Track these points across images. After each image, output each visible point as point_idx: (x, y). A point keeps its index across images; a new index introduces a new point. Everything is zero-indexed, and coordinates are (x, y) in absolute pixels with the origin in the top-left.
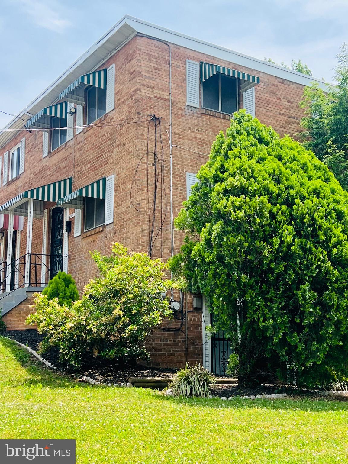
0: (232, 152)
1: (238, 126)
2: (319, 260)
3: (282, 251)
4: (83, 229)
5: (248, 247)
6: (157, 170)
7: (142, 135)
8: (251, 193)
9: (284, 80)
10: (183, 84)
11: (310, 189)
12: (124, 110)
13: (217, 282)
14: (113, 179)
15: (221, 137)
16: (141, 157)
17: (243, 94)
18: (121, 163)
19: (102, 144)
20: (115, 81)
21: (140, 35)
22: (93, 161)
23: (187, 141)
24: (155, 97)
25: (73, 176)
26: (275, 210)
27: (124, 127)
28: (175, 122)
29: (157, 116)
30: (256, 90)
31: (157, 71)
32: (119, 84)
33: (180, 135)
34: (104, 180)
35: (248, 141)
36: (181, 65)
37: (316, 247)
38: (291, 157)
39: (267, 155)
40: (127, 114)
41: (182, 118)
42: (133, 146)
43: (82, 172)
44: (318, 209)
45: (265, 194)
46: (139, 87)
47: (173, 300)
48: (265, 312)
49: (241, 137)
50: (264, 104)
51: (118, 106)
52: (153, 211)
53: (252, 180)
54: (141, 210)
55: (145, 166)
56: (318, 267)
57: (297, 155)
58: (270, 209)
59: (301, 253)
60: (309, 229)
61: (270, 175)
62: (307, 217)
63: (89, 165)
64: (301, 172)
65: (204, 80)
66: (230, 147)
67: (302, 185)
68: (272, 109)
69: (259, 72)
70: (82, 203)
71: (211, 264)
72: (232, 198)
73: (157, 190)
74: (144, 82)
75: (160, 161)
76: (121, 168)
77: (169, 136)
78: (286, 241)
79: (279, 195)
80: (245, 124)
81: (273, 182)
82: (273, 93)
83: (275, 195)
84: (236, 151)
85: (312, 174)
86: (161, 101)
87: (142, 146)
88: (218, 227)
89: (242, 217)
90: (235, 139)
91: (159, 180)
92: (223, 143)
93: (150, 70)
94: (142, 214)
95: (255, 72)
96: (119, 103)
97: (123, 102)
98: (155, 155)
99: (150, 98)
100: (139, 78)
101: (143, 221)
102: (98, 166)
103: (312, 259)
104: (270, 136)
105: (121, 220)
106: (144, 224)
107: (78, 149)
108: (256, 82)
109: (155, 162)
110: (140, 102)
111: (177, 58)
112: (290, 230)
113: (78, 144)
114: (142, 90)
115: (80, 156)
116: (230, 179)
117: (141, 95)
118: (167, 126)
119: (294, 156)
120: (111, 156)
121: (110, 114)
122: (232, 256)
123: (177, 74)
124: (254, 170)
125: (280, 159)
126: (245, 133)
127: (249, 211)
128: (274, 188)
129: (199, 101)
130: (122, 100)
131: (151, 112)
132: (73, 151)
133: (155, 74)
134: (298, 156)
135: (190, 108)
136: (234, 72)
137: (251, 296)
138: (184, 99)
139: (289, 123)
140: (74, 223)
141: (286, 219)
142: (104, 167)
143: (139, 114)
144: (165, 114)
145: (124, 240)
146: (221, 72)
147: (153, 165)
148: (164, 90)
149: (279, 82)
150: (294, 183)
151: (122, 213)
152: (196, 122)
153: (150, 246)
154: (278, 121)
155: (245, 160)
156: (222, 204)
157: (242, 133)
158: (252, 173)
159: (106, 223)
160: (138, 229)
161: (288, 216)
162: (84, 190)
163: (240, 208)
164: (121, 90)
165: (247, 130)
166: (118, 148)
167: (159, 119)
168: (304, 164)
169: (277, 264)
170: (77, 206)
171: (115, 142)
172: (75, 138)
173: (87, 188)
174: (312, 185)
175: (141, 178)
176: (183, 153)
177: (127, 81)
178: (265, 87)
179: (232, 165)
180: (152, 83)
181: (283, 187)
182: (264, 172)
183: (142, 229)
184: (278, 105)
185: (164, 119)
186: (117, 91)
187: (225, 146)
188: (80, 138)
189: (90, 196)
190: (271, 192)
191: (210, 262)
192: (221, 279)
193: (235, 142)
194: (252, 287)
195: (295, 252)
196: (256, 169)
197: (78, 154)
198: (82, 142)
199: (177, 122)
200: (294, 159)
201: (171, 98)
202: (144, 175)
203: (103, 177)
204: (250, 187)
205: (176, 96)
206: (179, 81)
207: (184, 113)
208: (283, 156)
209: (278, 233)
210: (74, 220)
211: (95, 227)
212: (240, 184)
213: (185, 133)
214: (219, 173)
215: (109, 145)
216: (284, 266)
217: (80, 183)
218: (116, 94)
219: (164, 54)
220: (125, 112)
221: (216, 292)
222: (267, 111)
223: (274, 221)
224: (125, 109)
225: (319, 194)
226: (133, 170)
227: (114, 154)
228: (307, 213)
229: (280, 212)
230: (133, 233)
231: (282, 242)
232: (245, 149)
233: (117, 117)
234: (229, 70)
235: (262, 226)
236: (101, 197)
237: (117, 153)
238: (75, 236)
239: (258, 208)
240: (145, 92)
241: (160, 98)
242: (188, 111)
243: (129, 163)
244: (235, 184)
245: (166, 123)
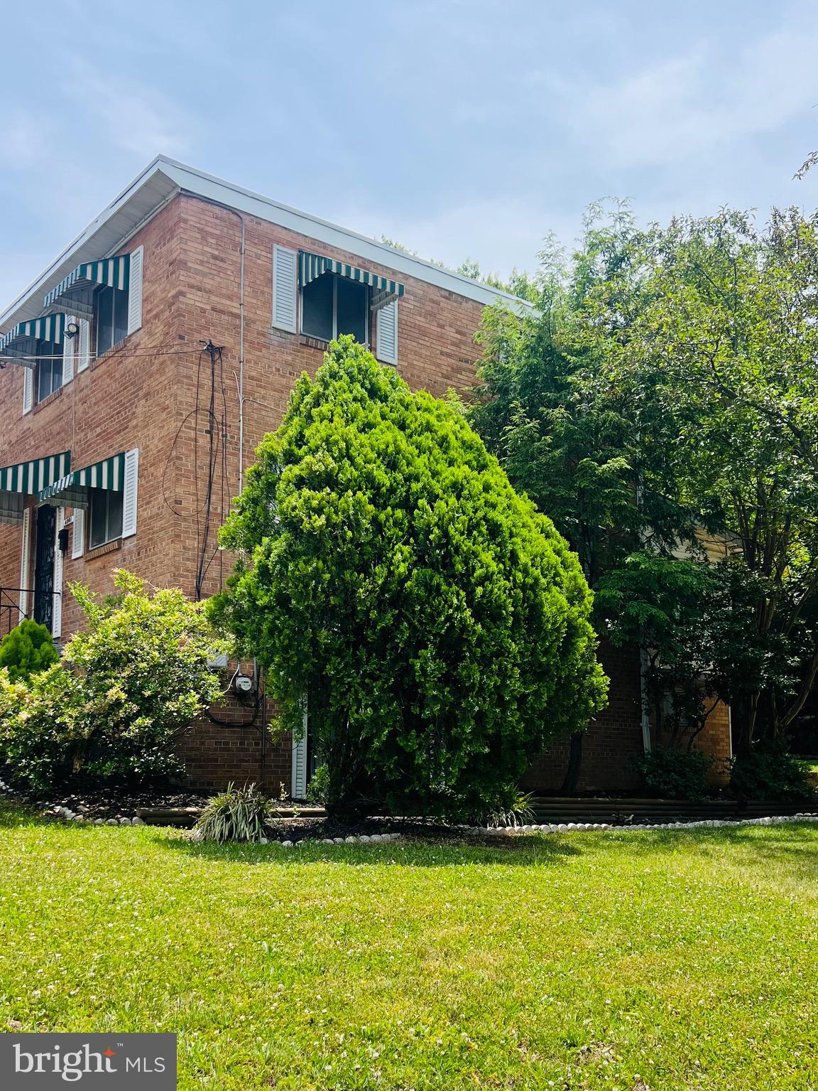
0: (318, 409)
1: (336, 366)
2: (450, 607)
3: (390, 590)
4: (87, 546)
5: (331, 581)
6: (215, 442)
7: (187, 377)
8: (342, 484)
9: (451, 293)
10: (266, 289)
11: (447, 481)
12: (156, 331)
13: (275, 643)
14: (137, 456)
15: (305, 382)
16: (184, 418)
17: (376, 314)
18: (152, 426)
19: (120, 392)
20: (144, 276)
21: (187, 194)
22: (104, 422)
23: (272, 393)
24: (214, 309)
25: (72, 450)
26: (382, 517)
27: (156, 362)
28: (250, 357)
29: (216, 344)
30: (401, 308)
31: (218, 262)
32: (149, 282)
33: (260, 380)
34: (122, 456)
35: (351, 392)
36: (264, 253)
37: (449, 585)
38: (422, 424)
39: (379, 419)
40: (162, 338)
41: (264, 350)
42: (171, 396)
43: (86, 442)
44: (458, 517)
45: (366, 488)
46: (182, 289)
47: (240, 674)
48: (360, 696)
49: (337, 384)
50: (416, 335)
51: (147, 323)
52: (205, 516)
53: (346, 462)
54: (183, 513)
55: (192, 434)
56: (449, 618)
57: (433, 420)
58: (372, 514)
59: (422, 593)
60: (438, 551)
61: (379, 455)
62: (436, 530)
63: (98, 430)
64: (437, 451)
65: (304, 285)
66: (318, 400)
67: (435, 474)
68: (428, 344)
69: (407, 277)
70: (85, 499)
71: (266, 611)
72: (306, 492)
73: (215, 479)
74: (192, 281)
75: (220, 427)
76: (151, 436)
77: (239, 381)
78: (396, 572)
79: (392, 490)
80: (348, 362)
81: (383, 467)
82: (431, 316)
83: (384, 489)
84: (325, 408)
85: (456, 455)
86: (224, 317)
87: (187, 397)
88: (279, 546)
89: (321, 527)
90: (326, 386)
91: (219, 460)
92: (307, 393)
93: (205, 260)
94: (185, 520)
95: (400, 276)
96: (148, 316)
97: (156, 316)
98: (212, 414)
99: (203, 311)
100: (182, 272)
101: (187, 532)
102: (114, 431)
103: (440, 604)
104: (390, 386)
105: (149, 529)
106: (188, 538)
107: (81, 400)
108: (397, 292)
109: (212, 427)
110: (184, 316)
111: (256, 241)
112: (406, 553)
113: (81, 391)
114: (188, 296)
115: (83, 413)
116: (308, 459)
117: (187, 305)
118: (235, 363)
119: (428, 423)
120: (134, 413)
121: (133, 338)
122: (301, 597)
123: (254, 270)
124: (352, 445)
125: (402, 427)
126: (346, 377)
127: (334, 516)
128: (383, 477)
129: (294, 320)
130: (154, 312)
131: (205, 336)
132: (73, 404)
133: (213, 267)
134: (436, 423)
135: (278, 334)
136: (357, 272)
137: (335, 669)
138: (268, 315)
139: (458, 370)
140: (72, 533)
141: (401, 533)
142: (122, 433)
143: (182, 338)
144: (232, 341)
145: (153, 565)
146: (334, 270)
147: (207, 432)
148: (229, 298)
149: (442, 296)
150: (421, 471)
151: (151, 518)
152: (289, 358)
153: (200, 578)
154: (438, 365)
155: (339, 426)
156: (289, 503)
157: (341, 378)
158: (348, 448)
159: (124, 535)
160: (178, 546)
161: (406, 529)
162: (83, 475)
163: (319, 511)
164: (153, 294)
165: (351, 372)
166: (147, 400)
167: (220, 350)
168: (443, 437)
169: (382, 612)
170: (77, 503)
171: (141, 389)
172: (76, 381)
173: (88, 470)
174: (450, 474)
175: (183, 454)
176: (264, 413)
177: (163, 277)
178: (418, 305)
179: (316, 433)
180: (208, 283)
181: (400, 477)
182: (368, 449)
183: (184, 547)
184: (440, 337)
185: (230, 350)
186: (145, 295)
187: (308, 399)
188: (85, 380)
189: (94, 485)
190: (379, 484)
191: (265, 607)
192: (282, 638)
193: (327, 392)
194: (339, 653)
195: (411, 592)
196: (356, 443)
197: (80, 408)
198: (87, 386)
199: (255, 358)
200: (428, 428)
201: (242, 312)
202: (191, 450)
203: (121, 452)
204: (340, 475)
205: (253, 310)
206: (258, 282)
207: (268, 341)
208: (408, 422)
209: (387, 557)
210: (72, 529)
211: (106, 542)
212: (323, 468)
213: (269, 377)
214: (294, 447)
215: (132, 394)
216: (393, 616)
217: (83, 461)
218: (145, 300)
219: (231, 232)
220: (158, 335)
221: (273, 661)
222: (420, 346)
223: (380, 536)
224: (159, 328)
225: (462, 490)
226: (170, 440)
227: (139, 410)
228: (437, 524)
229: (391, 521)
230: (167, 555)
231: (391, 573)
232: (342, 405)
233: (146, 342)
234: (348, 269)
235: (358, 545)
236: (116, 488)
237: (144, 409)
238: (73, 558)
239: (351, 512)
240: (194, 299)
241: (222, 312)
242: (275, 339)
243: (163, 427)
244: (315, 468)
245: (233, 357)
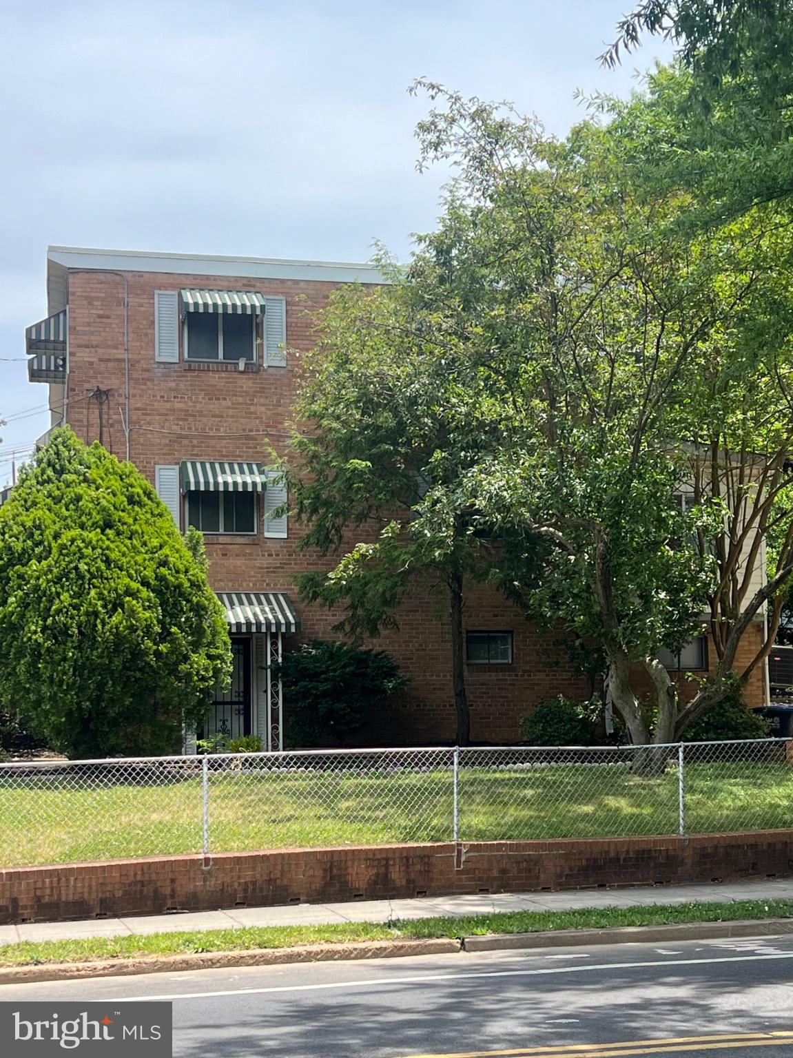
7: (77, 421)
17: (263, 325)
28: (135, 391)
29: (103, 388)
31: (103, 320)
33: (145, 409)
36: (146, 301)
41: (149, 383)
46: (72, 350)
69: (297, 282)
74: (80, 342)
77: (124, 414)
86: (110, 364)
93: (92, 321)
95: (290, 283)
99: (91, 363)
100: (72, 337)
110: (74, 372)
111: (139, 292)
114: (77, 354)
117: (76, 362)
118: (121, 400)
123: (138, 317)
129: (177, 351)
131: (92, 385)
133: (99, 325)
135: (162, 366)
138: (151, 353)
143: (73, 390)
144: (117, 382)
148: (116, 347)
152: (173, 385)
167: (107, 393)
176: (149, 436)
178: (310, 304)
185: (117, 390)
199: (139, 391)
201: (127, 357)
205: (138, 352)
206: (141, 327)
207: (150, 375)
213: (154, 405)
219: (115, 291)
240: (82, 356)
241: (108, 360)
242: (159, 371)
245: (120, 395)
